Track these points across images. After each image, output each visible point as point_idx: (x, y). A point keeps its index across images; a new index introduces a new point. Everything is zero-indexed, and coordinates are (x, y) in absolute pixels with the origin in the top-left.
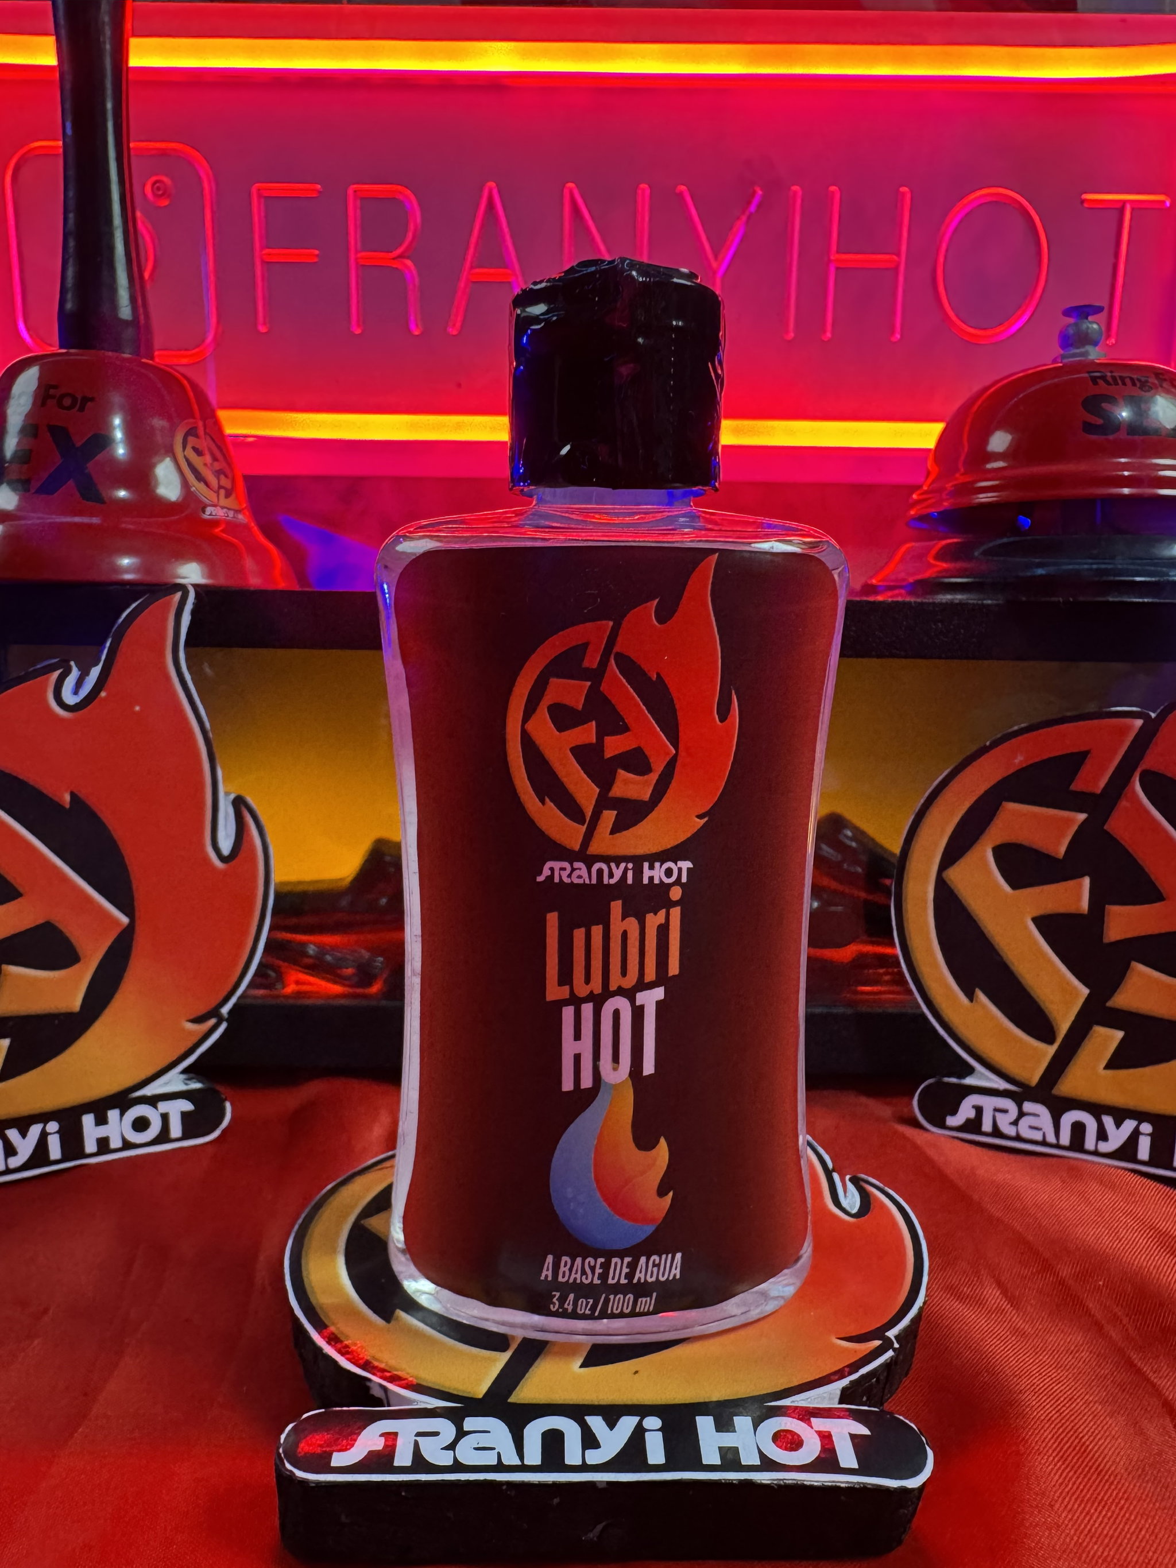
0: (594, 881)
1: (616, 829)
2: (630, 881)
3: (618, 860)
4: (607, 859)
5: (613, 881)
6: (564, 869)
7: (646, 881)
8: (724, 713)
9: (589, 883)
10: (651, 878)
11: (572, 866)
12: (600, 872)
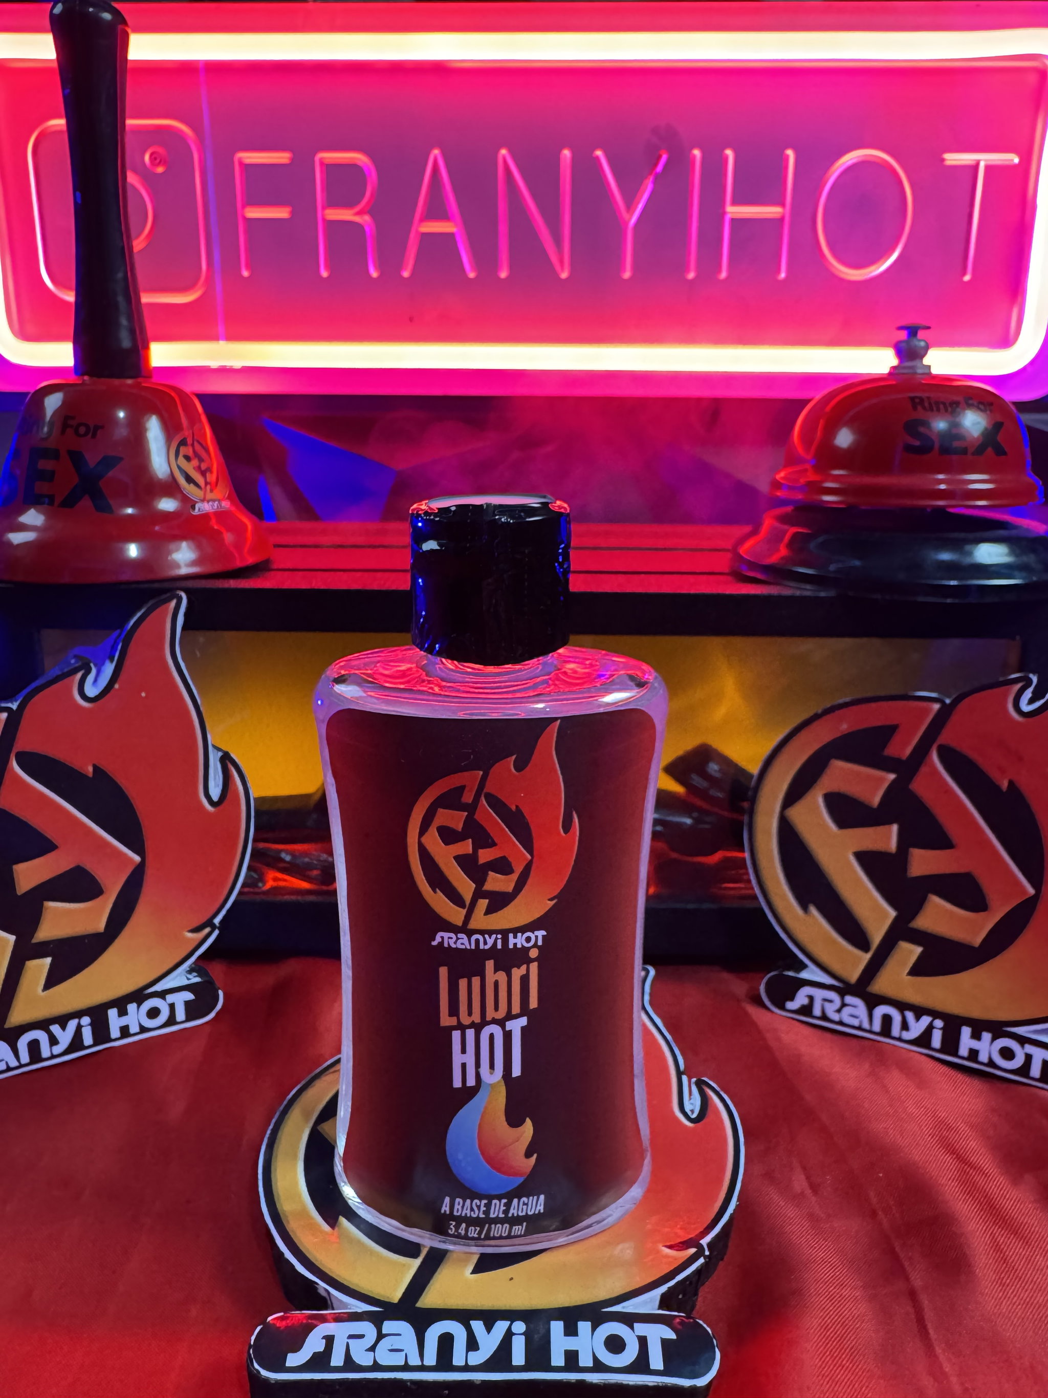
0: (473, 947)
1: (489, 911)
2: (499, 946)
3: (490, 933)
4: (482, 932)
5: (487, 947)
6: (452, 938)
7: (511, 946)
8: (567, 826)
9: (469, 948)
10: (515, 944)
11: (457, 936)
12: (477, 941)
